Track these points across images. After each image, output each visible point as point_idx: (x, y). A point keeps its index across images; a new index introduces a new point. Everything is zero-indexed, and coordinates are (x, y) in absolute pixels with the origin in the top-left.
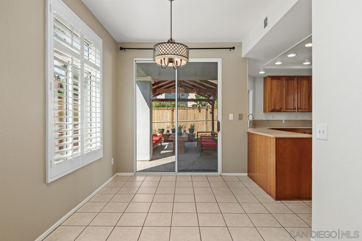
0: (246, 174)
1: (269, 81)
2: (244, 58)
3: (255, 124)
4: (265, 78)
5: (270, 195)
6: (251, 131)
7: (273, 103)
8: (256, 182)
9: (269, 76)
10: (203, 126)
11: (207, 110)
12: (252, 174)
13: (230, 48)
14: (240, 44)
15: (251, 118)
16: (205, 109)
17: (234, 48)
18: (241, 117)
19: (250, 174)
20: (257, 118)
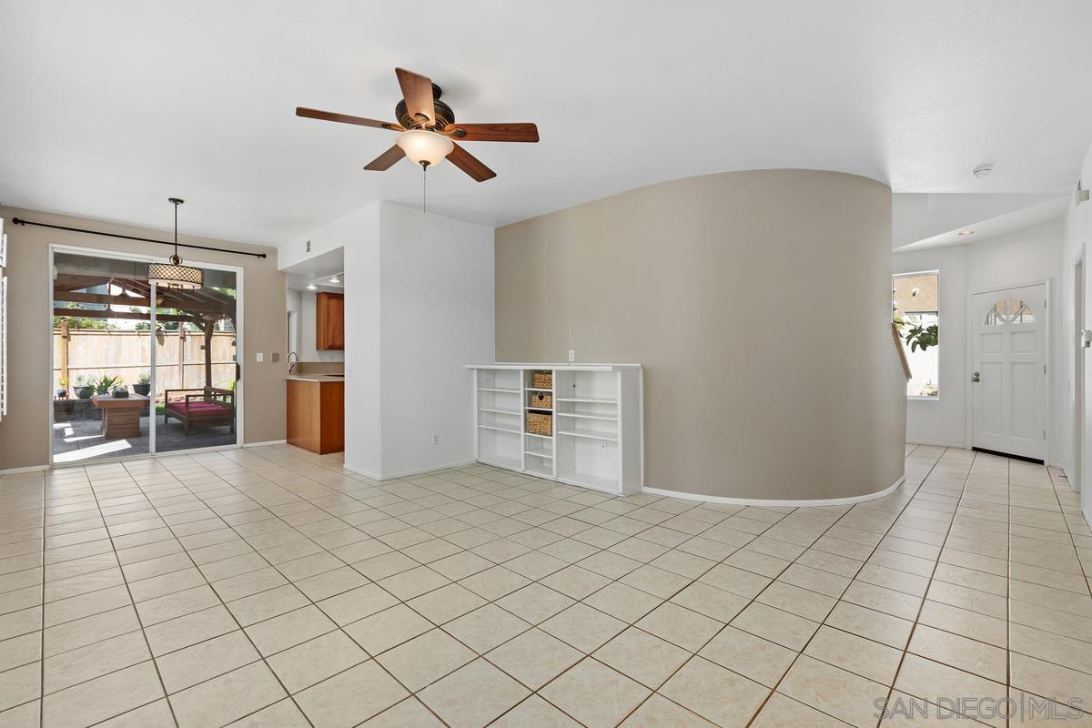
0: (286, 441)
1: (324, 300)
2: (280, 271)
3: (301, 368)
4: (318, 295)
5: (315, 452)
6: (293, 378)
7: (330, 336)
8: (298, 446)
9: (324, 293)
10: (171, 379)
11: (183, 338)
12: (294, 440)
13: (259, 256)
14: (274, 251)
15: (293, 359)
16: (178, 337)
17: (264, 256)
18: (276, 358)
19: (291, 440)
20: (304, 360)
